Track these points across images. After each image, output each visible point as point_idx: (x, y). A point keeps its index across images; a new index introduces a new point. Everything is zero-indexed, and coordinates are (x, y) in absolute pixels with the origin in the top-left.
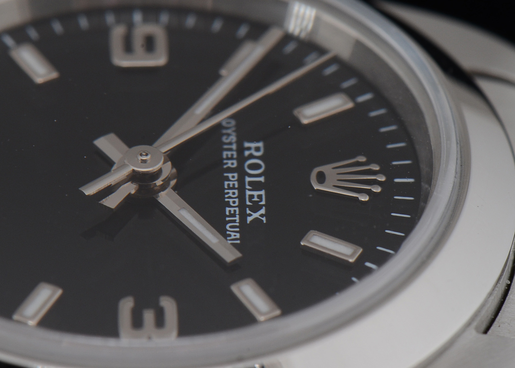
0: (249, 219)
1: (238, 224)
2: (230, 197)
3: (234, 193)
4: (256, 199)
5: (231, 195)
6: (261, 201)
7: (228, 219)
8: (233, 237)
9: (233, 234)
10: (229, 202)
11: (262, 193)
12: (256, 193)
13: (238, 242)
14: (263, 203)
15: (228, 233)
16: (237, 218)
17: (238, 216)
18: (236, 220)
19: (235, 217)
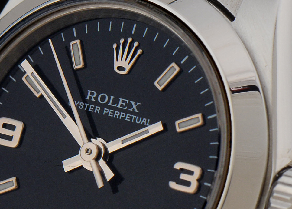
0: (136, 111)
1: (138, 117)
2: (119, 116)
3: (117, 113)
4: (124, 104)
5: (117, 115)
6: (126, 102)
7: (133, 121)
8: (145, 122)
9: (143, 121)
10: (122, 117)
11: (121, 99)
12: (120, 103)
13: (149, 120)
14: (128, 101)
15: (141, 123)
16: (134, 116)
17: (132, 116)
18: (135, 117)
19: (132, 117)
